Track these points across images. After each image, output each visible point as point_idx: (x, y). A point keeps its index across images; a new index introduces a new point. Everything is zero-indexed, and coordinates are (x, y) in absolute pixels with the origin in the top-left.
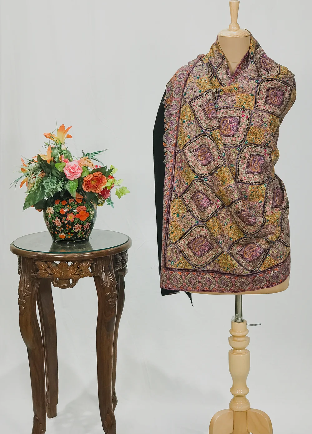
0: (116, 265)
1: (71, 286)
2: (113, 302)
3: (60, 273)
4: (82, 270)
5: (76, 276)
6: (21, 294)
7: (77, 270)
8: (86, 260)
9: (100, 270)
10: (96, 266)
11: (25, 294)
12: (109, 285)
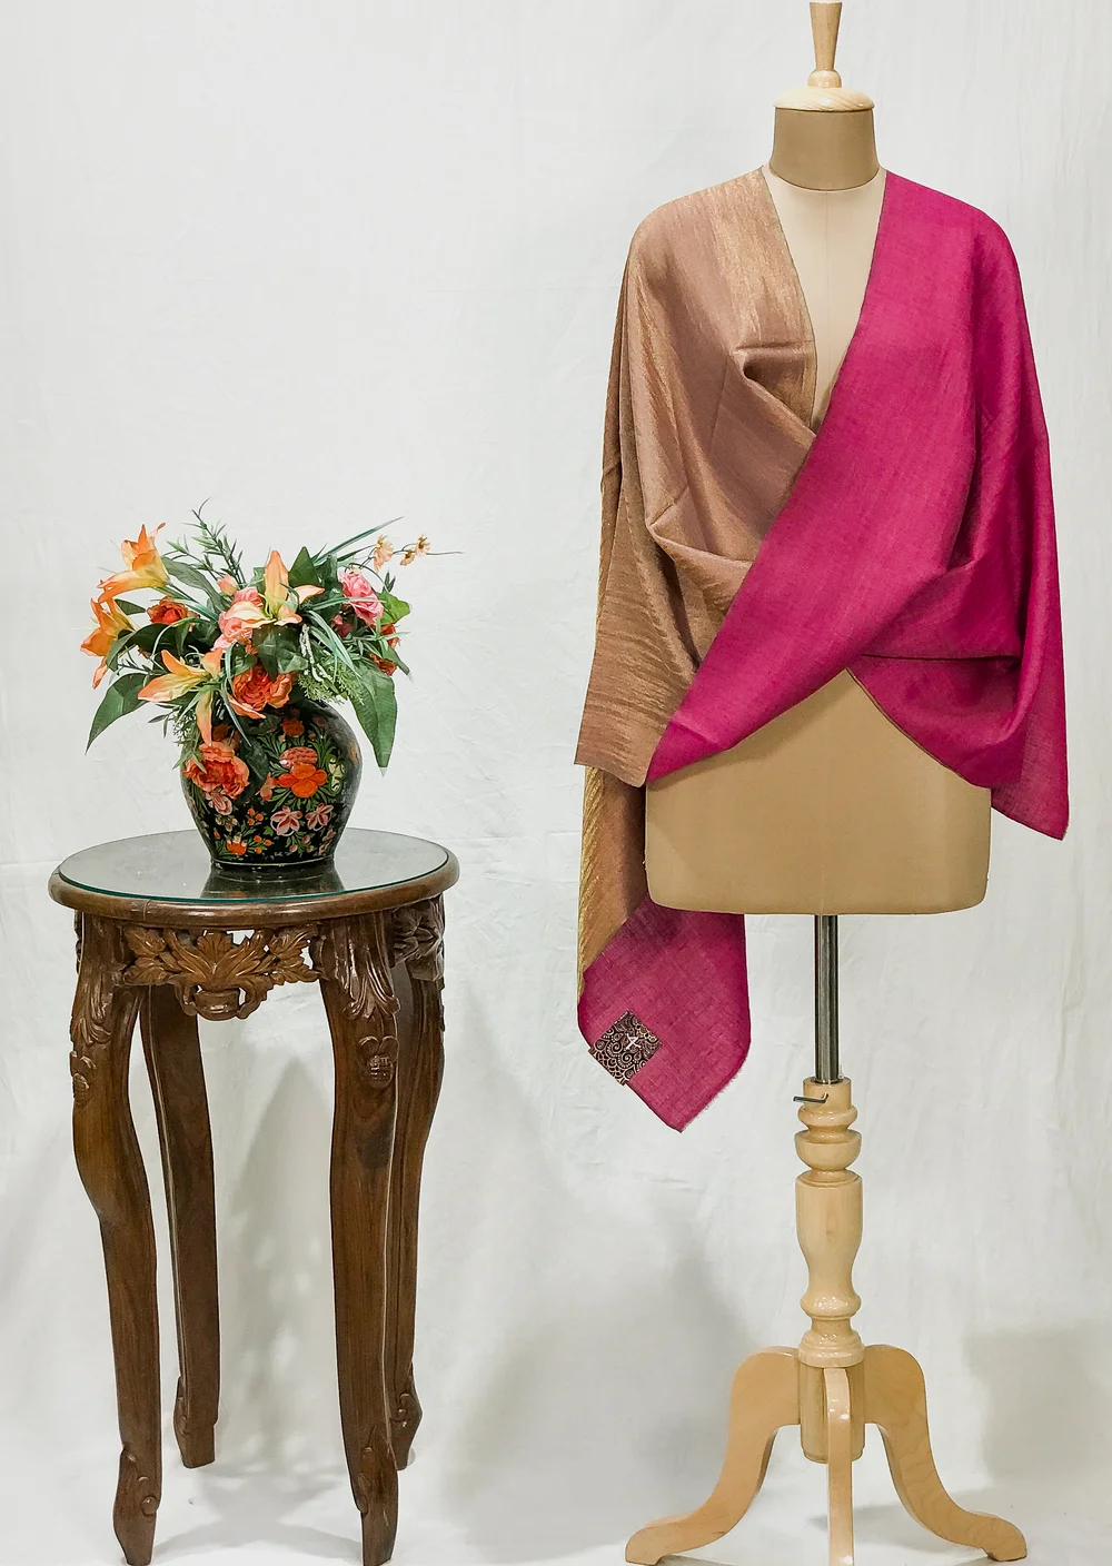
2: (384, 1069)
3: (205, 970)
5: (259, 979)
6: (78, 1038)
7: (261, 960)
8: (292, 925)
9: (339, 961)
10: (328, 945)
11: (92, 1039)
12: (370, 1010)
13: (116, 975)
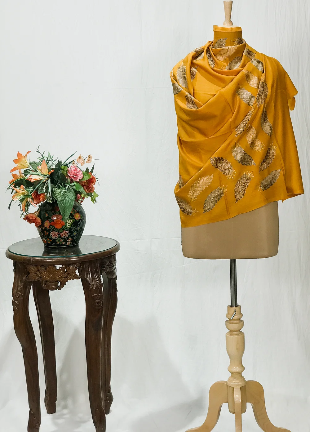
0: (103, 269)
1: (59, 288)
2: (99, 303)
3: (49, 276)
4: (69, 273)
5: (64, 279)
6: (14, 296)
7: (64, 273)
8: (73, 263)
9: (86, 273)
10: (83, 269)
11: (18, 296)
12: (95, 287)
13: (24, 278)
